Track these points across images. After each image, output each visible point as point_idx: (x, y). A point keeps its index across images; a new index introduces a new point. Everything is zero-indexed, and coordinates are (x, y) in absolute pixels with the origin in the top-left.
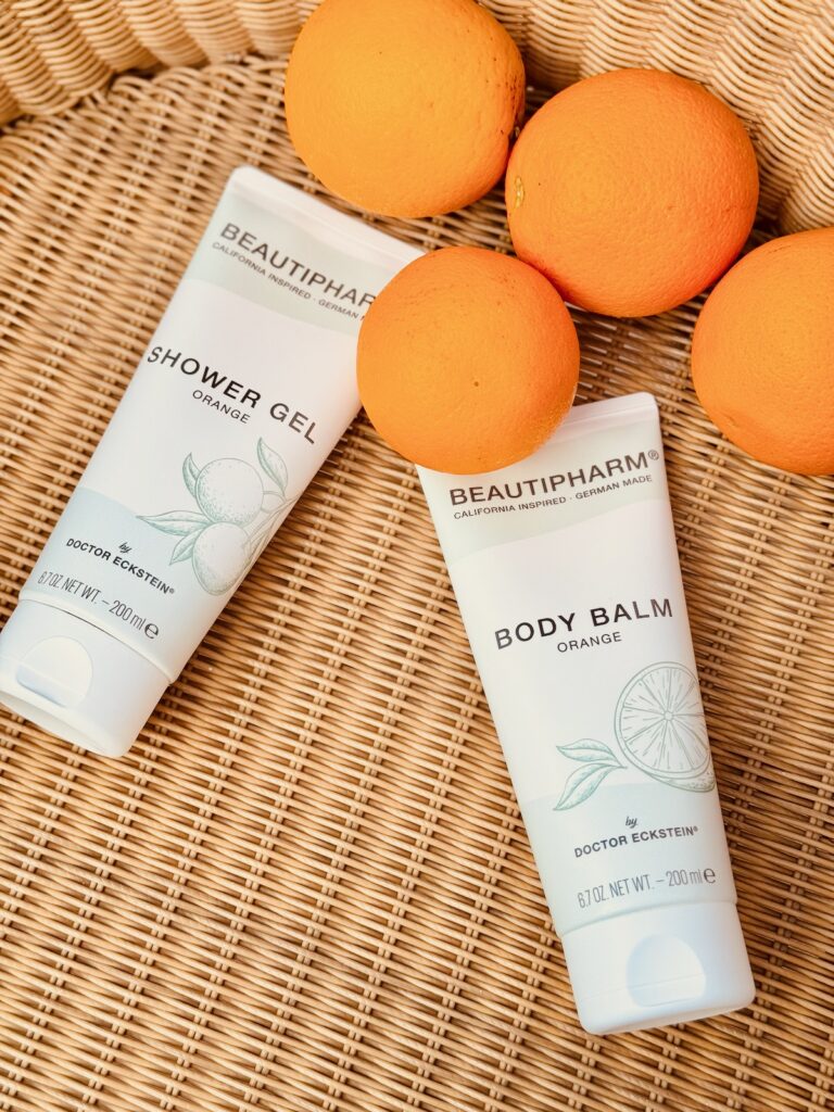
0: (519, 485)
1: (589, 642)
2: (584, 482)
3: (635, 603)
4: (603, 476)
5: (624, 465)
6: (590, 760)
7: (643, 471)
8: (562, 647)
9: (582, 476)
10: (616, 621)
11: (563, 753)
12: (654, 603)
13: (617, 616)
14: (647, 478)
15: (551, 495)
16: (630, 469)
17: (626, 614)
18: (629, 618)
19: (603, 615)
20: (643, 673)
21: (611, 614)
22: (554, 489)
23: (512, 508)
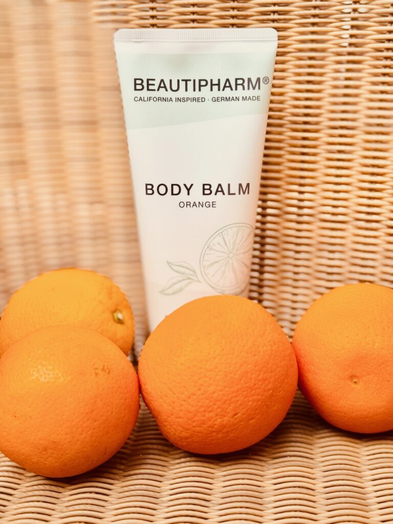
0: (178, 81)
1: (197, 204)
2: (219, 90)
3: (229, 185)
4: (232, 89)
5: (246, 84)
6: (183, 273)
7: (256, 92)
8: (182, 205)
9: (219, 85)
10: (216, 194)
11: (170, 266)
12: (240, 185)
13: (217, 191)
14: (258, 98)
15: (197, 94)
16: (249, 89)
17: (222, 191)
18: (224, 194)
19: (209, 189)
20: (223, 229)
21: (214, 189)
22: (200, 90)
23: (171, 99)
